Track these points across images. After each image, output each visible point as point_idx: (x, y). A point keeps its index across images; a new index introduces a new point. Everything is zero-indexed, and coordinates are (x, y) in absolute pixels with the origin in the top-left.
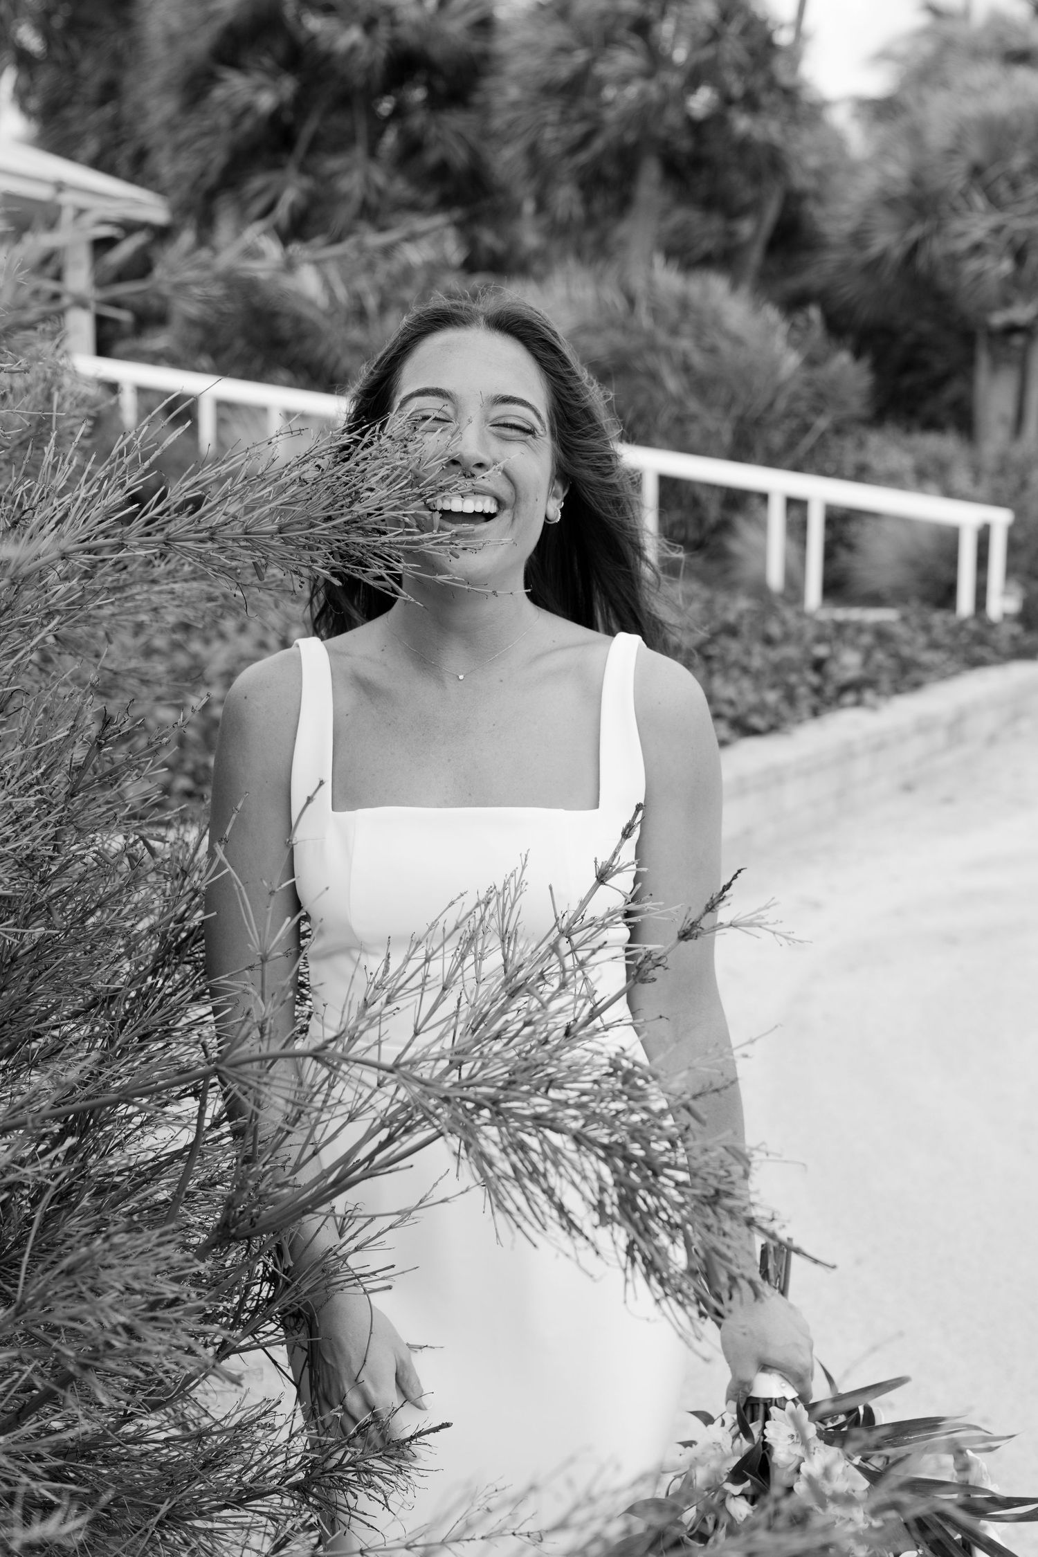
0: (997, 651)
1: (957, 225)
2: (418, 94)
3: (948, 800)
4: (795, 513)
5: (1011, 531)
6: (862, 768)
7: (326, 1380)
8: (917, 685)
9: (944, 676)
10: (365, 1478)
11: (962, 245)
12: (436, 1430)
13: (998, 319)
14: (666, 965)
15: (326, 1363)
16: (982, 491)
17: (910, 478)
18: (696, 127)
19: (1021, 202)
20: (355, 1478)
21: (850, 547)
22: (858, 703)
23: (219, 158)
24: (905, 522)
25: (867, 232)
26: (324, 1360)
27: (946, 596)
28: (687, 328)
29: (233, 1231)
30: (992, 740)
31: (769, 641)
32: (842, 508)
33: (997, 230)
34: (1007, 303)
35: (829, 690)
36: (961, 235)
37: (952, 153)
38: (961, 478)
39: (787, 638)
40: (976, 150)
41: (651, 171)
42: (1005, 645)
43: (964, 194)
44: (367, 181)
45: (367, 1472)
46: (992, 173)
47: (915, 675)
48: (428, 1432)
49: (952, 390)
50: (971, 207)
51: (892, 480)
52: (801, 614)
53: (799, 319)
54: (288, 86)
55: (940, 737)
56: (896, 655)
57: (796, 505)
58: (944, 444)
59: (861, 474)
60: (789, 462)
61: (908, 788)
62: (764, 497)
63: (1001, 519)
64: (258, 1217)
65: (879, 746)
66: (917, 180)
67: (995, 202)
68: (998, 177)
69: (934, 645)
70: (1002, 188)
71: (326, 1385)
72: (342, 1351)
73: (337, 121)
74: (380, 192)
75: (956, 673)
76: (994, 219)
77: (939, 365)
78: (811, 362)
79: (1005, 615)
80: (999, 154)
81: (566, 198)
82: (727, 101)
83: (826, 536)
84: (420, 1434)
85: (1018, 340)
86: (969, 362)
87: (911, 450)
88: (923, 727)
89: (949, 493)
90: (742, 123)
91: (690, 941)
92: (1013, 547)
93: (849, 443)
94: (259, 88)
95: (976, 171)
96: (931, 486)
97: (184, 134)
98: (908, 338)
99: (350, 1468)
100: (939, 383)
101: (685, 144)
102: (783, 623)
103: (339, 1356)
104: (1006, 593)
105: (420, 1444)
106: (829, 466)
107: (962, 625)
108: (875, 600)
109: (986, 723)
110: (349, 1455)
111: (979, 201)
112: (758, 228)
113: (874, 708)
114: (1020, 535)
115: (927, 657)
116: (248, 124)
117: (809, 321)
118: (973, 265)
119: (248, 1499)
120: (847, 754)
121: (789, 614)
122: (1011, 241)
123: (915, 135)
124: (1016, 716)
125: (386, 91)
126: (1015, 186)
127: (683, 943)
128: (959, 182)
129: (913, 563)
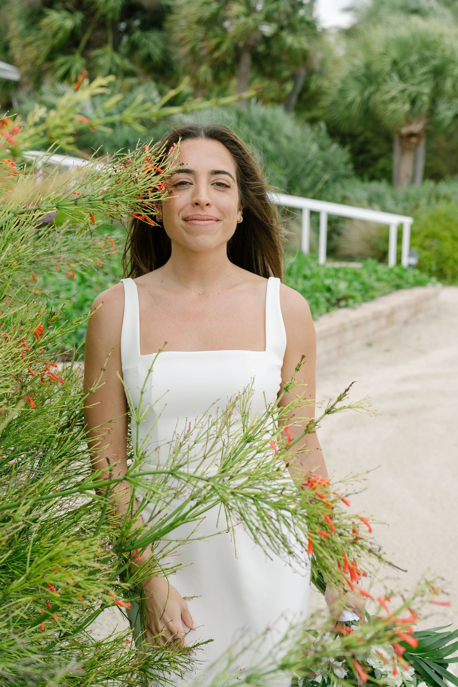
0: (407, 282)
1: (385, 88)
2: (137, 23)
3: (388, 351)
4: (314, 218)
5: (412, 227)
6: (349, 335)
7: (149, 619)
8: (373, 298)
9: (384, 294)
10: (173, 665)
11: (387, 97)
12: (206, 642)
13: (405, 130)
14: (320, 425)
15: (148, 611)
16: (400, 209)
17: (365, 203)
18: (267, 40)
19: (414, 77)
20: (169, 665)
21: (339, 234)
22: (346, 306)
23: (45, 50)
24: (364, 222)
25: (346, 91)
26: (147, 609)
27: (383, 257)
28: (265, 133)
29: (123, 547)
30: (406, 323)
31: (305, 277)
32: (335, 216)
33: (403, 91)
34: (409, 122)
35: (333, 301)
36: (388, 92)
37: (384, 54)
38: (389, 203)
39: (313, 276)
40: (394, 53)
41: (246, 60)
42: (411, 280)
43: (389, 74)
44: (112, 61)
45: (174, 662)
46: (401, 64)
47: (371, 293)
48: (202, 644)
49: (382, 163)
50: (392, 79)
51: (357, 204)
52: (318, 265)
53: (316, 128)
54: (79, 16)
55: (383, 322)
56: (363, 284)
57: (314, 214)
58: (381, 187)
59: (344, 201)
60: (311, 194)
61: (369, 345)
62: (301, 210)
63: (407, 221)
64: (134, 541)
65: (356, 325)
66: (368, 66)
67: (402, 78)
68: (405, 66)
69: (379, 280)
70: (407, 71)
71: (149, 622)
72: (156, 605)
73: (99, 33)
74: (117, 66)
75: (390, 293)
76: (401, 86)
77: (375, 151)
78: (322, 148)
79: (410, 266)
80: (405, 54)
81: (205, 72)
82: (281, 28)
83: (328, 228)
84: (198, 644)
85: (414, 140)
86: (391, 150)
87: (365, 189)
88: (376, 317)
89: (384, 209)
90: (289, 39)
91: (330, 415)
92: (413, 234)
93: (338, 186)
94: (65, 18)
95: (395, 63)
96: (376, 206)
97: (29, 39)
98: (361, 139)
99: (166, 660)
100: (375, 159)
101: (261, 48)
102: (311, 269)
103: (155, 608)
104: (411, 255)
105: (199, 649)
106: (329, 197)
107: (391, 270)
108: (350, 258)
109: (404, 315)
110: (165, 655)
111: (395, 77)
112: (294, 87)
113: (354, 308)
114: (416, 229)
115: (377, 285)
116: (61, 35)
117: (320, 129)
118: (392, 106)
119: (118, 675)
120: (342, 329)
121: (313, 265)
122: (409, 95)
123: (366, 47)
124: (417, 312)
125: (122, 20)
126: (412, 70)
127: (327, 415)
128: (387, 67)
129: (368, 242)
